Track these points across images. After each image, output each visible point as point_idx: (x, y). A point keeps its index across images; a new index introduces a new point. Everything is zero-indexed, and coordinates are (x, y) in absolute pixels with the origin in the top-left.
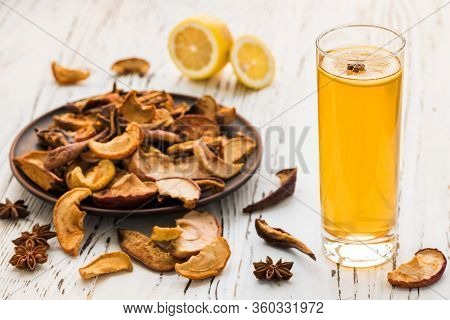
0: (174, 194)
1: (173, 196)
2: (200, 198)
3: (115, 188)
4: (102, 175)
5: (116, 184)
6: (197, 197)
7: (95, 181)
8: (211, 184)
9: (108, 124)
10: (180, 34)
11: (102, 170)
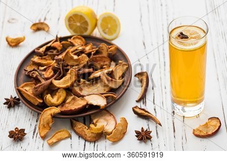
0: (95, 103)
1: (94, 105)
2: (107, 104)
3: (68, 103)
4: (60, 97)
5: (68, 101)
6: (106, 103)
7: (58, 100)
8: (110, 96)
9: (60, 69)
10: (71, 17)
11: (60, 94)
